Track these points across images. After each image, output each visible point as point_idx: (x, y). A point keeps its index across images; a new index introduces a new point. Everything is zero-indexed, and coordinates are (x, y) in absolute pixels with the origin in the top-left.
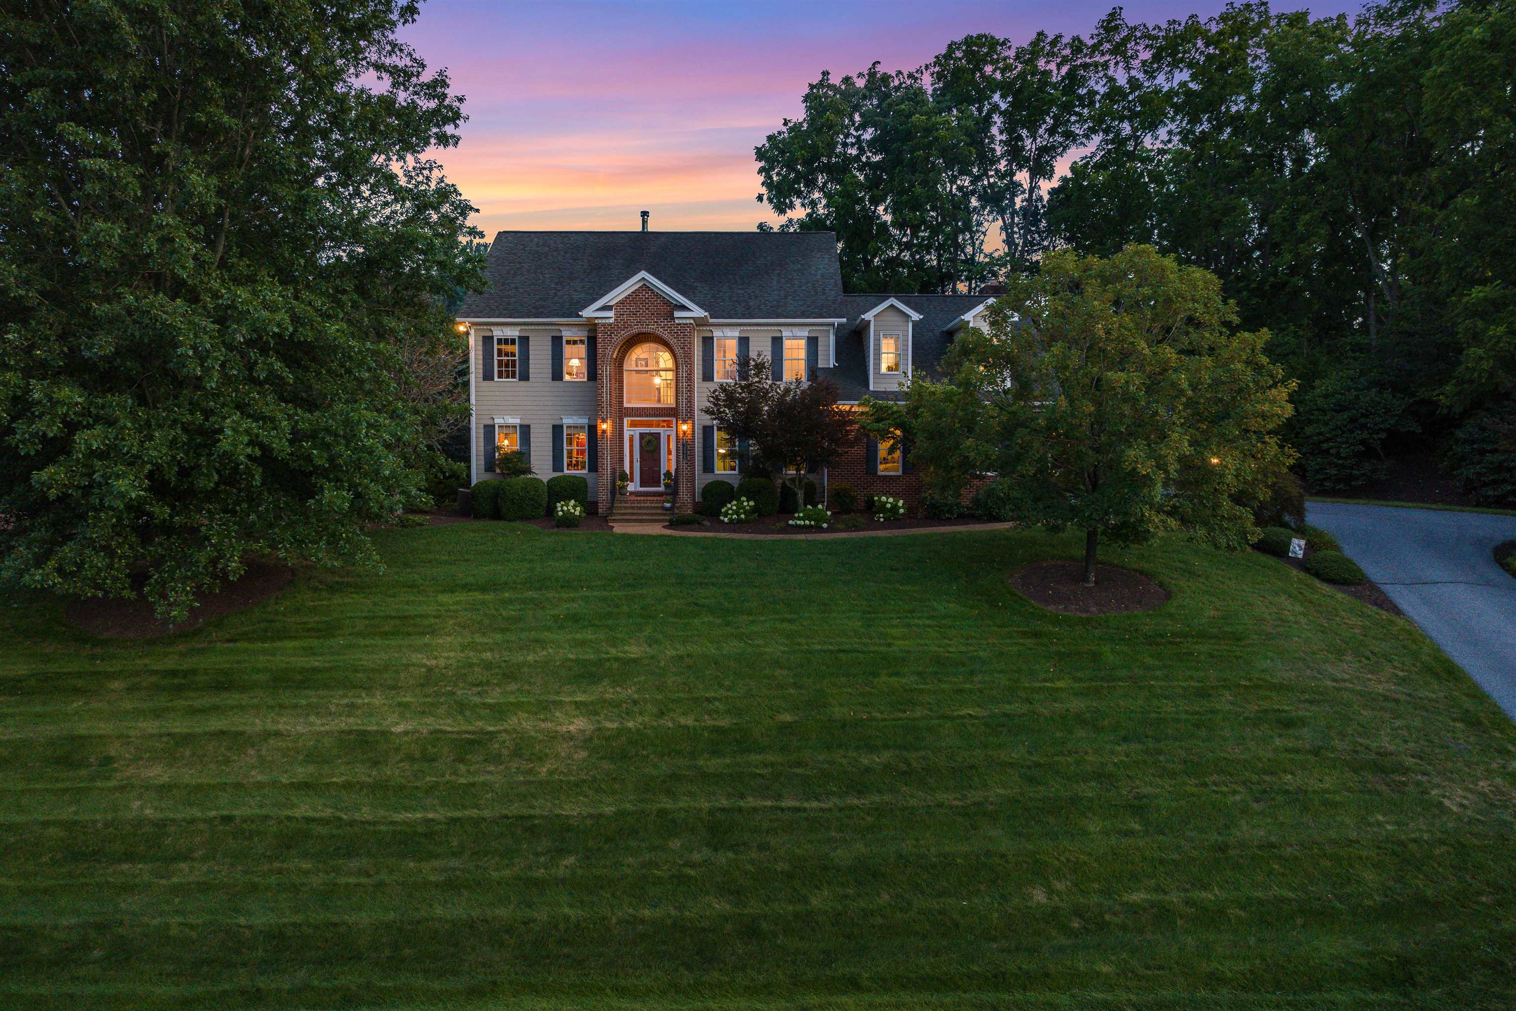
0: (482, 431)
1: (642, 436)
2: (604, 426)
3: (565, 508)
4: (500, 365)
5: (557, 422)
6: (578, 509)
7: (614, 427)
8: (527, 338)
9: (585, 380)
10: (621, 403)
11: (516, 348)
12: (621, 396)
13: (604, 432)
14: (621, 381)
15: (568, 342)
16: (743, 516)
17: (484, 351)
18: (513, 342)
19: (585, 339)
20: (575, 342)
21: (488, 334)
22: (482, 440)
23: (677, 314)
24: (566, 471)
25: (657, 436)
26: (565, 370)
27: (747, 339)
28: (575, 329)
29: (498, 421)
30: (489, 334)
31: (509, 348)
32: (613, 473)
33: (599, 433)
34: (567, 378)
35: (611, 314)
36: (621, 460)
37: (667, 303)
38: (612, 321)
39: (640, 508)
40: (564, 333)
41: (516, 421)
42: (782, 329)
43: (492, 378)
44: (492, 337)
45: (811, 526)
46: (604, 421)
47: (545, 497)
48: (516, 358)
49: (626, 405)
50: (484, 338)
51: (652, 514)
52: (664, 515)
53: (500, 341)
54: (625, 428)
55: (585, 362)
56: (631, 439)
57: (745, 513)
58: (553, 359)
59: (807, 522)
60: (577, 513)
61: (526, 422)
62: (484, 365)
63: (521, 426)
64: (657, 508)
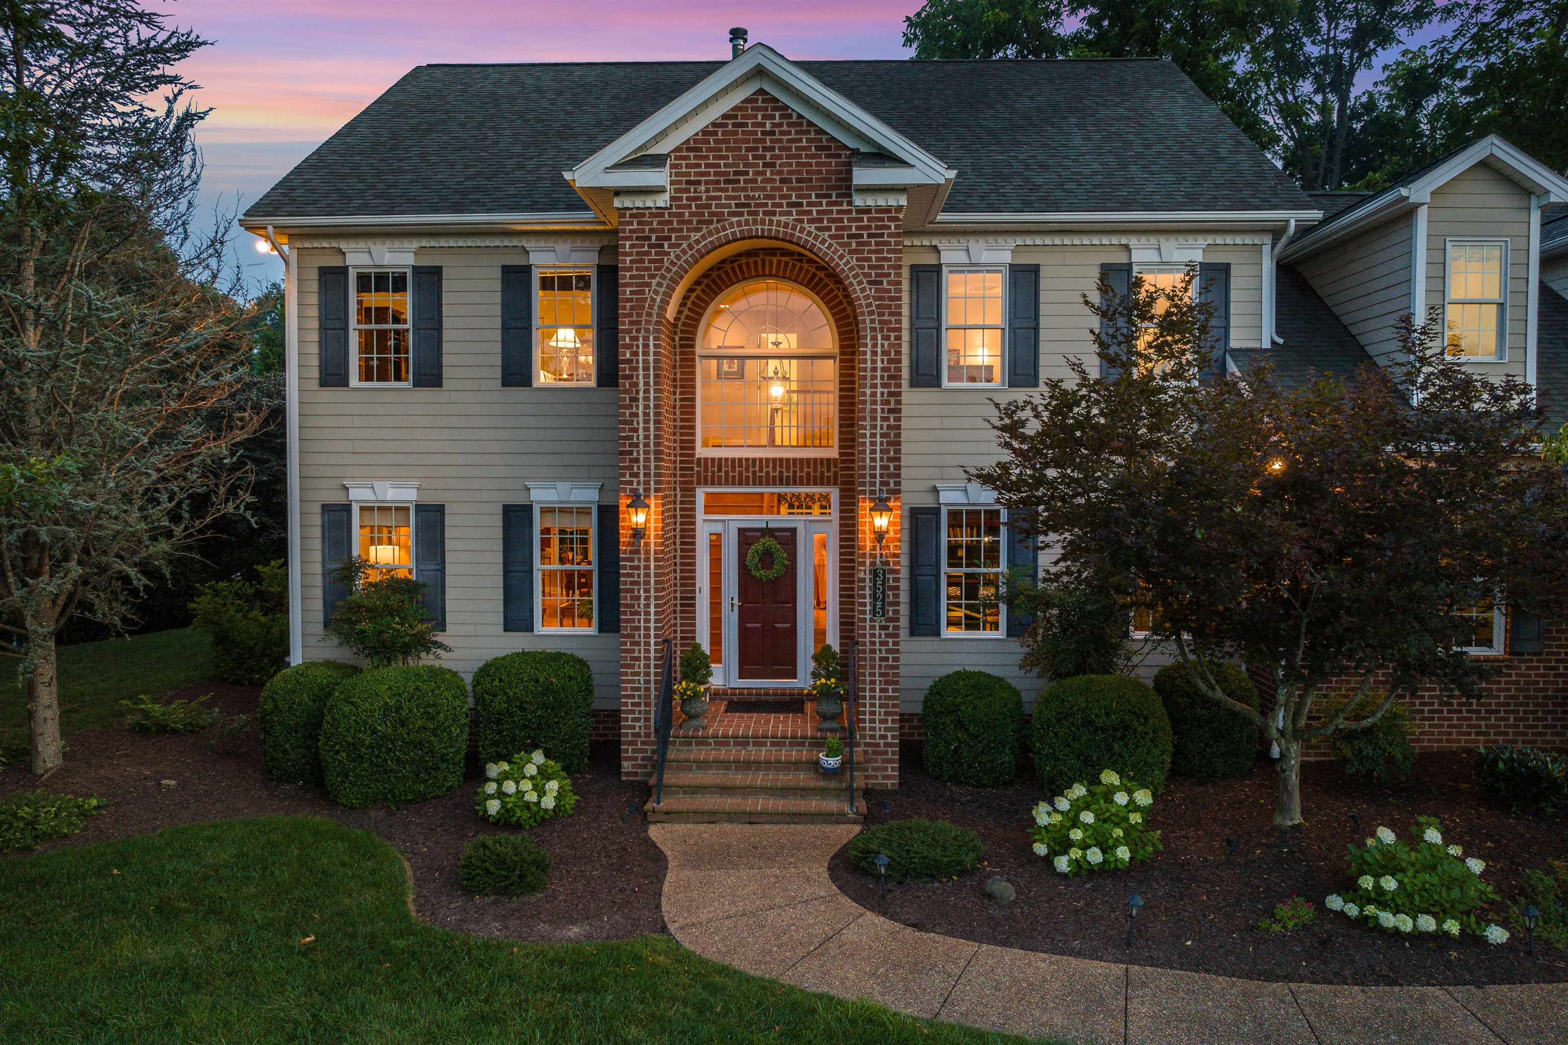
0: (317, 520)
1: (746, 537)
2: (639, 518)
3: (510, 787)
4: (366, 347)
5: (518, 499)
6: (553, 786)
7: (667, 517)
8: (437, 272)
9: (592, 383)
10: (688, 445)
11: (406, 303)
12: (689, 429)
13: (638, 533)
14: (686, 386)
15: (547, 284)
16: (1123, 853)
17: (324, 307)
18: (399, 283)
19: (593, 274)
20: (565, 284)
21: (334, 261)
22: (317, 544)
23: (862, 176)
24: (540, 628)
25: (788, 538)
26: (537, 356)
27: (1035, 270)
28: (563, 247)
29: (359, 494)
30: (336, 262)
31: (388, 299)
32: (665, 660)
33: (625, 536)
34: (543, 378)
35: (659, 177)
36: (688, 604)
37: (831, 147)
38: (663, 201)
39: (746, 765)
40: (535, 259)
41: (408, 495)
42: (1133, 241)
43: (343, 381)
44: (344, 270)
45: (1442, 937)
46: (637, 503)
47: (460, 733)
48: (409, 325)
49: (701, 452)
50: (324, 272)
51: (785, 791)
52: (823, 793)
53: (364, 282)
54: (700, 515)
55: (591, 335)
56: (715, 546)
57: (1128, 840)
58: (505, 328)
59: (1428, 923)
60: (549, 802)
61: (431, 498)
62: (323, 344)
63: (420, 508)
64: (796, 765)
